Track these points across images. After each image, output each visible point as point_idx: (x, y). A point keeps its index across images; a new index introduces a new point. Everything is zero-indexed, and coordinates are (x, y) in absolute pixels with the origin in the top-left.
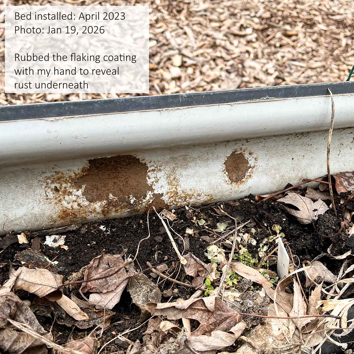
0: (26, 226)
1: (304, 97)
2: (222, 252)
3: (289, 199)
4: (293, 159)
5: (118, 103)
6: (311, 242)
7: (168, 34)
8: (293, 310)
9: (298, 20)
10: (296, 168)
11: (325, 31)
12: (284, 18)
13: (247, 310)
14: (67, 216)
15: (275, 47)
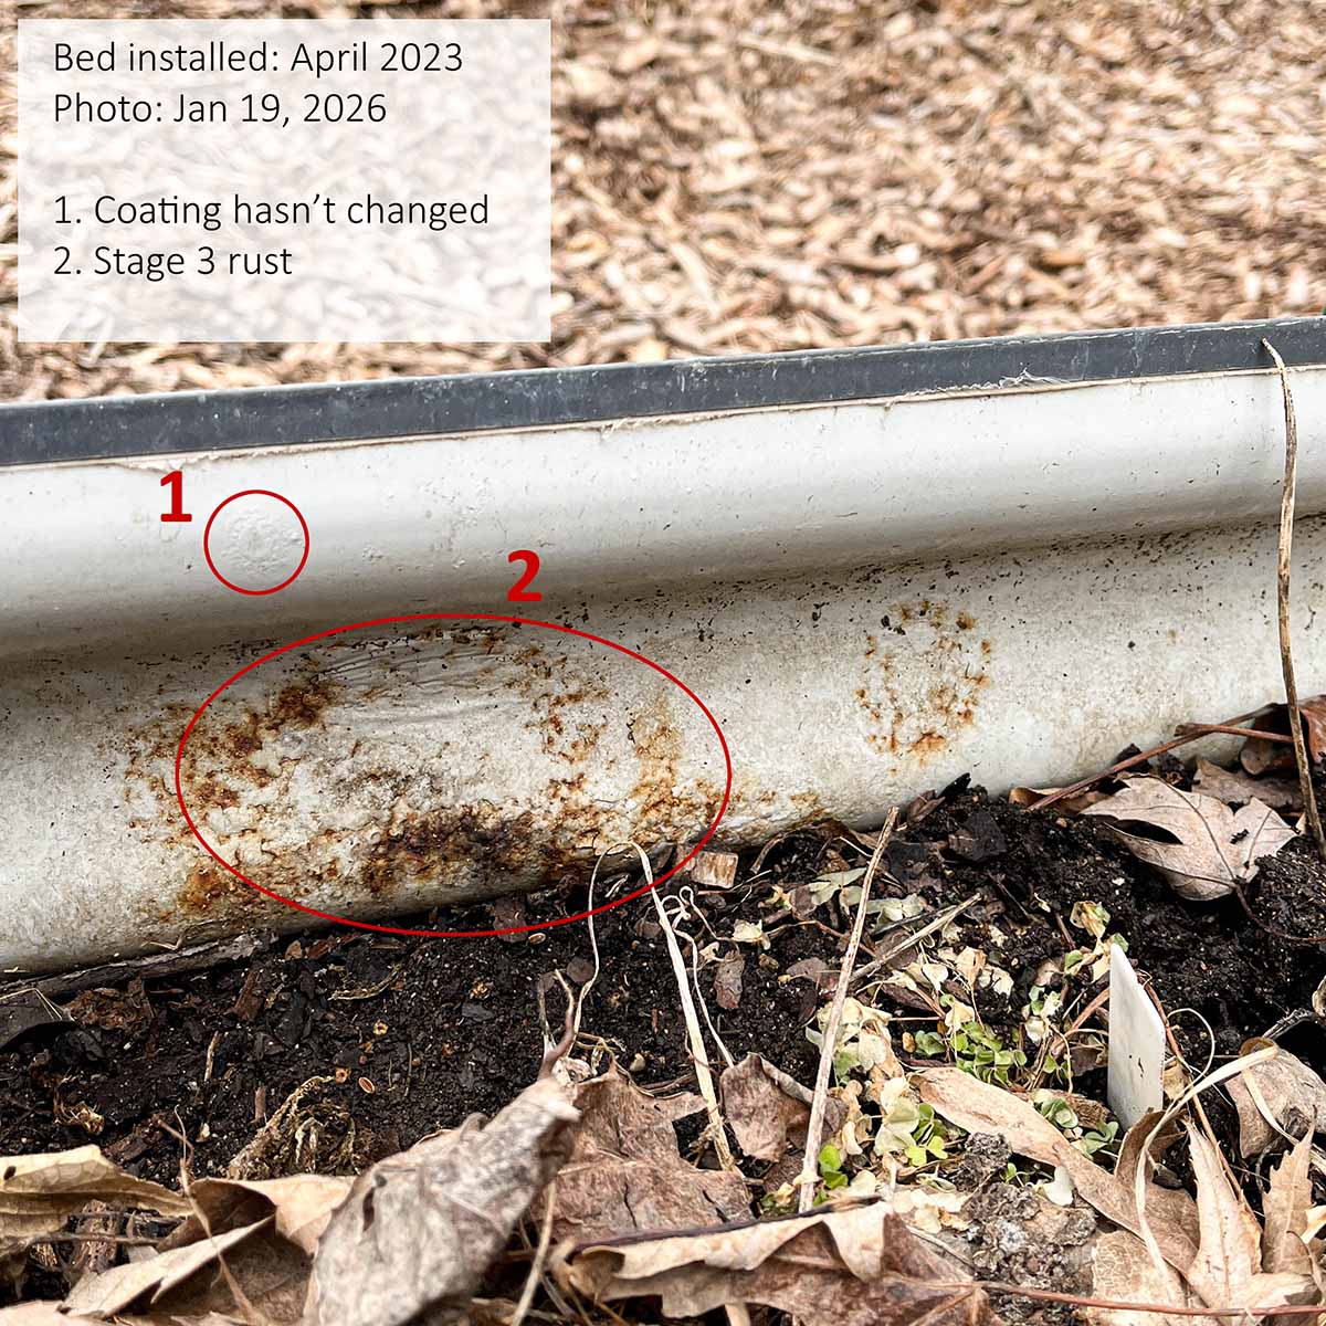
0: (42, 941)
1: (1169, 377)
2: (880, 1023)
3: (1131, 804)
4: (1131, 645)
5: (431, 397)
6: (1240, 972)
7: (613, 272)
8: (1201, 1256)
9: (1081, 215)
10: (1146, 680)
11: (1182, 251)
12: (1029, 210)
13: (999, 1269)
14: (218, 896)
15: (1005, 306)
